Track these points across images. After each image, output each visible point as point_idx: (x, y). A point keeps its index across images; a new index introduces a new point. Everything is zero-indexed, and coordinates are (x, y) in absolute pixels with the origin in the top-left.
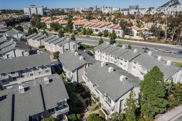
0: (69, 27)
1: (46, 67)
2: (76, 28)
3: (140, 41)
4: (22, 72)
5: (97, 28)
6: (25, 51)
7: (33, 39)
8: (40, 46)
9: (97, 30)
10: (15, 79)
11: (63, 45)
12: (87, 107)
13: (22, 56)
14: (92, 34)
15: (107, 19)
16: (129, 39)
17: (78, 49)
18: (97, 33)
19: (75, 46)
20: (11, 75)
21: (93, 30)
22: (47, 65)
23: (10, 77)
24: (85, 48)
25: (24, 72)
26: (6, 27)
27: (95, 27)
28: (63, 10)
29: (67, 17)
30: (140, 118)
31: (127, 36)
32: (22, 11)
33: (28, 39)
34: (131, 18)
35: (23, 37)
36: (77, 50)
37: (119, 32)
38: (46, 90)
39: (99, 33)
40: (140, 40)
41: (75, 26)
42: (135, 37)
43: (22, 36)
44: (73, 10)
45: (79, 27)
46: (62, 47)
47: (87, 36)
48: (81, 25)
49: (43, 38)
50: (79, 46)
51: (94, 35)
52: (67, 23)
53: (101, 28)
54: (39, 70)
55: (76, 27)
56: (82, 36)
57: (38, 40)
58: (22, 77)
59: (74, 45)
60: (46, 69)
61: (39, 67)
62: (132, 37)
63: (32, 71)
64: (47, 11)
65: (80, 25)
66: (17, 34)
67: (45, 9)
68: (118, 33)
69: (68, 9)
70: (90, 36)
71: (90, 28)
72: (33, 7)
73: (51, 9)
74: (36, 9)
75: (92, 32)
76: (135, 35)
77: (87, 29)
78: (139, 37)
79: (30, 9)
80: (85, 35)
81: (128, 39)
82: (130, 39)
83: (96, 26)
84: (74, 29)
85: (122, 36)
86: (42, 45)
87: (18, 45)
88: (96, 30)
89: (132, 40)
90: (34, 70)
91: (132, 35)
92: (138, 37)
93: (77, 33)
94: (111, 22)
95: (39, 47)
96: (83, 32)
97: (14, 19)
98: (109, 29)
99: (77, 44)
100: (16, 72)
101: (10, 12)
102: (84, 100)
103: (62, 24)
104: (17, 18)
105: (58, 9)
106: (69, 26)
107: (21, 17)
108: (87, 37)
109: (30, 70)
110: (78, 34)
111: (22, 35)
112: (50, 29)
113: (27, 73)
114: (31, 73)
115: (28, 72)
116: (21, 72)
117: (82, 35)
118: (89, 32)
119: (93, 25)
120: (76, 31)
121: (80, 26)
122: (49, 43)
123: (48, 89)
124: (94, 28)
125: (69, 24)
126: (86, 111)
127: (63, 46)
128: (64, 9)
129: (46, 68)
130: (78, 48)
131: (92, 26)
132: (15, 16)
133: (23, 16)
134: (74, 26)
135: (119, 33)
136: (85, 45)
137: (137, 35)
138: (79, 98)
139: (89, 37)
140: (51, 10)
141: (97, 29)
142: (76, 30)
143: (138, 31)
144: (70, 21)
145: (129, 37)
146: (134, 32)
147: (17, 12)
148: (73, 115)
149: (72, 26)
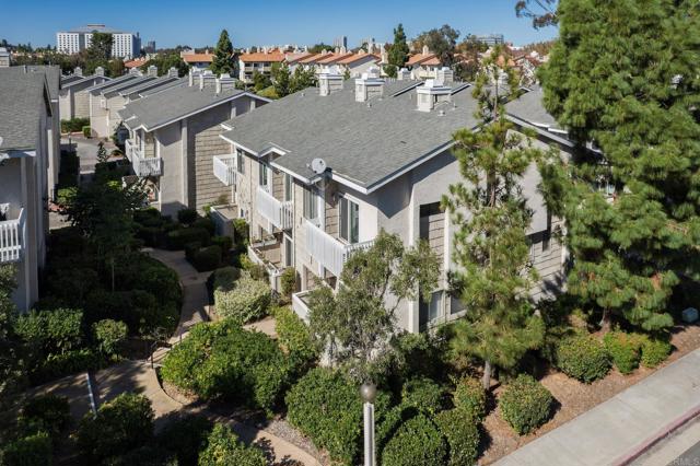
2: (248, 74)
5: (337, 68)
12: (207, 308)
27: (329, 65)
30: (571, 333)
41: (247, 65)
45: (262, 69)
48: (273, 63)
52: (209, 60)
55: (252, 69)
57: (62, 93)
65: (266, 64)
67: (149, 48)
77: (293, 73)
83: (333, 62)
84: (242, 78)
86: (79, 116)
95: (63, 123)
96: (277, 87)
102: (197, 274)
118: (302, 84)
119: (321, 59)
120: (250, 85)
121: (269, 68)
131: (314, 62)
134: (242, 65)
142: (250, 81)
144: (225, 47)
148: (61, 318)
149: (235, 65)
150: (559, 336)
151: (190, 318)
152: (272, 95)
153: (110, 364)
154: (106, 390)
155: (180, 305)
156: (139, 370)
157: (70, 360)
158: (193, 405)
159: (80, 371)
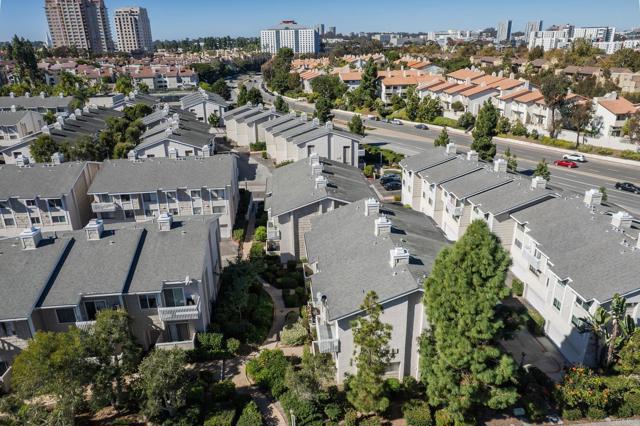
0: (368, 91)
1: (215, 194)
2: (388, 95)
3: (623, 157)
4: (150, 200)
5: (460, 99)
6: (192, 149)
7: (239, 121)
8: (254, 142)
9: (458, 107)
10: (130, 215)
11: (308, 144)
12: (280, 332)
13: (164, 155)
14: (438, 119)
15: (522, 69)
16: (575, 147)
17: (360, 162)
18: (456, 116)
19: (349, 151)
20: (120, 202)
21: (445, 106)
22: (216, 191)
23: (119, 209)
24: (386, 163)
25: (155, 202)
26: (195, 84)
27: (453, 94)
28: (386, 38)
29: (383, 59)
31: (569, 136)
32: (257, 42)
33: (228, 118)
34: (629, 66)
35: (218, 114)
36: (356, 164)
37: (541, 117)
38: (152, 247)
39: (463, 117)
40: (626, 155)
41: (388, 87)
42: (606, 140)
43: (215, 111)
44: (422, 37)
45: (400, 91)
46: (306, 149)
47: (417, 124)
48: (410, 86)
49: (265, 119)
50: (362, 152)
51: (446, 122)
52: (360, 78)
53: (472, 97)
54: (193, 200)
55: (391, 91)
56: (401, 124)
57: (250, 125)
58: (148, 212)
59: (345, 147)
60: (216, 203)
61: (194, 193)
62: (592, 141)
63: (174, 202)
64: (334, 41)
65: (404, 87)
66: (204, 103)
67: (328, 33)
68: (537, 119)
69: (405, 35)
70: (428, 126)
71: (433, 97)
72: (287, 28)
73: (349, 35)
74: (297, 33)
75: (440, 112)
76: (606, 131)
77: (422, 101)
78: (624, 141)
79: (278, 33)
80: (413, 120)
81: (572, 148)
82: (581, 147)
83: (458, 92)
84: (384, 99)
85: (547, 135)
86: (260, 140)
87: (183, 132)
88: (454, 106)
89: (590, 150)
90: (180, 200)
91: (595, 133)
92: (618, 139)
93: (388, 113)
94: (524, 80)
95: (252, 145)
96: (407, 110)
97: (223, 64)
98: (504, 103)
99: (356, 145)
100: (134, 196)
101: (225, 45)
102: (284, 309)
103: (347, 82)
104: (235, 59)
105: (370, 35)
106: (365, 88)
107: (245, 57)
108: (419, 127)
109: (169, 197)
110: (392, 116)
111: (217, 108)
112: (311, 97)
113: (163, 206)
114: (172, 206)
115: (165, 202)
116: (146, 199)
117: (403, 121)
118: (428, 111)
119: (447, 88)
120: (389, 105)
121: (405, 91)
122: (275, 135)
123: (158, 244)
124: (450, 99)
125: (366, 78)
126: (270, 340)
127: (309, 147)
128: (392, 36)
129: (214, 198)
130: (360, 158)
131: (441, 91)
132: (230, 55)
133: (253, 55)
134: (384, 88)
135: (541, 122)
136: (391, 152)
137: (616, 132)
138: (272, 303)
139: (426, 128)
140: (346, 38)
141: (458, 102)
142: (389, 102)
143: (620, 117)
144: (371, 72)
145: (575, 141)
146: (604, 120)
147: (242, 43)
148: (214, 337)
149: (378, 87)
150: (413, 405)
151: (272, 337)
152: (404, 116)
153: (233, 357)
154: (228, 369)
155: (270, 327)
156: (240, 364)
157: (218, 353)
158: (254, 385)
159: (220, 359)
